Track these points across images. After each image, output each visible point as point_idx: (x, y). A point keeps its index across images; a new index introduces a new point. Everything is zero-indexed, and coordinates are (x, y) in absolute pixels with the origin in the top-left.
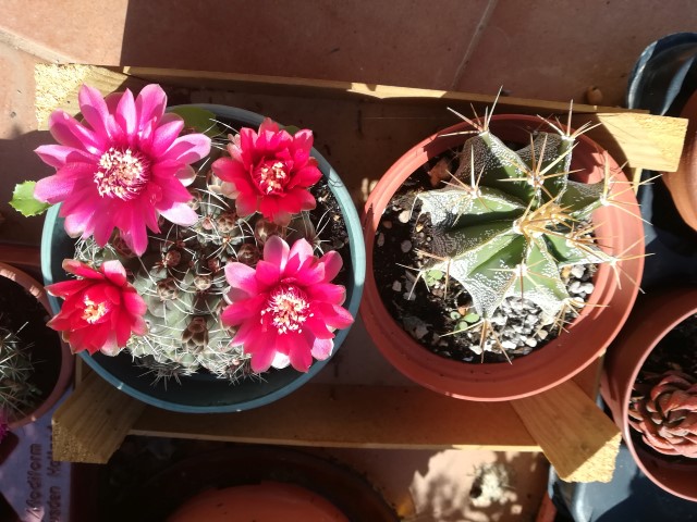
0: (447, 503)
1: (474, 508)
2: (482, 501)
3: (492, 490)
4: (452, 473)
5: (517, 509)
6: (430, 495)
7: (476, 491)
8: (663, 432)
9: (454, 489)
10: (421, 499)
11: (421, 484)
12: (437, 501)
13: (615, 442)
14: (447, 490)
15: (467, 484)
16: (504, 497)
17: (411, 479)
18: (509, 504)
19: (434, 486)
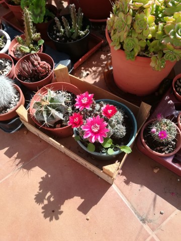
0: (95, 74)
1: (90, 72)
2: (88, 72)
3: (85, 73)
4: (91, 79)
5: (83, 68)
6: (97, 77)
7: (88, 74)
8: (47, 67)
9: (92, 76)
10: (99, 77)
11: (97, 80)
12: (96, 75)
13: (56, 69)
14: (94, 77)
15: (89, 76)
16: (84, 71)
17: (98, 82)
18: (83, 70)
19: (96, 79)
